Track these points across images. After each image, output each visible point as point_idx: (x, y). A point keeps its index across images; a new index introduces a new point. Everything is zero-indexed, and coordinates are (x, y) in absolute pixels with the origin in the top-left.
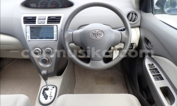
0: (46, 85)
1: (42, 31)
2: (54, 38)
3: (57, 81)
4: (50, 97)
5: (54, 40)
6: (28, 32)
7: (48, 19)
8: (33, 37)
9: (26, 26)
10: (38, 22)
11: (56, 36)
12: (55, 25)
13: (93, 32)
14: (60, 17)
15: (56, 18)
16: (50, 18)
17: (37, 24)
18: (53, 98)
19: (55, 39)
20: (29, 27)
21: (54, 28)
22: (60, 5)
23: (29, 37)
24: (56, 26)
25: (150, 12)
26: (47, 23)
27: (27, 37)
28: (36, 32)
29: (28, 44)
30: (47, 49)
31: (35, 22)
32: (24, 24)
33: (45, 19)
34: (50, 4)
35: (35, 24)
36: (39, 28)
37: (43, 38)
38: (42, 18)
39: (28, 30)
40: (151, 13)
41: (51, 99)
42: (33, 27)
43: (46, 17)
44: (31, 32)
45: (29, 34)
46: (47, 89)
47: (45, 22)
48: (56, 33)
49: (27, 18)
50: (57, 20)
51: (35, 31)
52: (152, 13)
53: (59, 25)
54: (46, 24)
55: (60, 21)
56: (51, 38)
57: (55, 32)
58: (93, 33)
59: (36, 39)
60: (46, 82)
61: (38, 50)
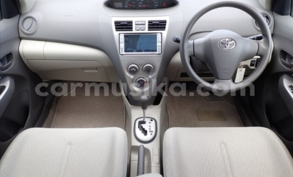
0: (143, 116)
1: (140, 41)
2: (158, 50)
3: (155, 112)
4: (150, 131)
5: (157, 53)
6: (122, 43)
7: (149, 25)
8: (128, 49)
9: (120, 34)
10: (136, 28)
11: (160, 48)
12: (158, 33)
13: (222, 40)
14: (165, 22)
15: (160, 22)
16: (151, 22)
17: (134, 31)
18: (154, 134)
19: (159, 52)
20: (123, 35)
21: (158, 36)
22: (156, 4)
23: (122, 49)
24: (160, 34)
25: (287, 15)
26: (149, 30)
27: (121, 50)
28: (132, 43)
29: (121, 59)
30: (147, 66)
31: (132, 28)
32: (116, 31)
33: (144, 24)
34: (141, 3)
35: (132, 31)
36: (137, 36)
37: (142, 51)
38: (140, 23)
39: (122, 39)
40: (289, 16)
41: (151, 134)
42: (127, 36)
43: (145, 21)
44: (126, 42)
45: (122, 45)
46: (144, 122)
47: (145, 28)
48: (160, 44)
49: (120, 23)
50: (161, 25)
51: (131, 41)
52: (291, 15)
53: (165, 33)
54: (146, 31)
55: (165, 28)
56: (153, 51)
57: (159, 42)
58: (222, 43)
59: (132, 51)
60: (144, 112)
61: (134, 67)
